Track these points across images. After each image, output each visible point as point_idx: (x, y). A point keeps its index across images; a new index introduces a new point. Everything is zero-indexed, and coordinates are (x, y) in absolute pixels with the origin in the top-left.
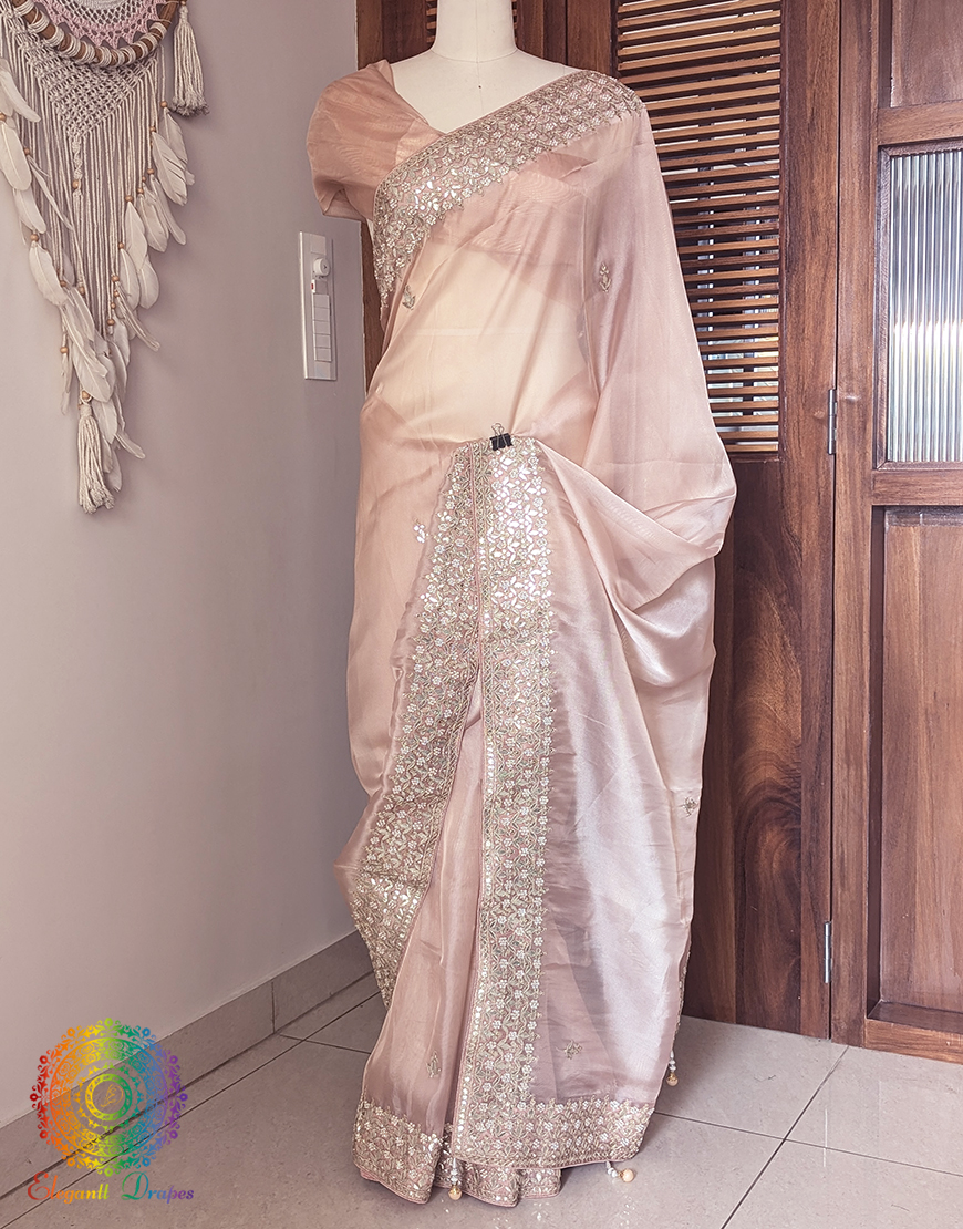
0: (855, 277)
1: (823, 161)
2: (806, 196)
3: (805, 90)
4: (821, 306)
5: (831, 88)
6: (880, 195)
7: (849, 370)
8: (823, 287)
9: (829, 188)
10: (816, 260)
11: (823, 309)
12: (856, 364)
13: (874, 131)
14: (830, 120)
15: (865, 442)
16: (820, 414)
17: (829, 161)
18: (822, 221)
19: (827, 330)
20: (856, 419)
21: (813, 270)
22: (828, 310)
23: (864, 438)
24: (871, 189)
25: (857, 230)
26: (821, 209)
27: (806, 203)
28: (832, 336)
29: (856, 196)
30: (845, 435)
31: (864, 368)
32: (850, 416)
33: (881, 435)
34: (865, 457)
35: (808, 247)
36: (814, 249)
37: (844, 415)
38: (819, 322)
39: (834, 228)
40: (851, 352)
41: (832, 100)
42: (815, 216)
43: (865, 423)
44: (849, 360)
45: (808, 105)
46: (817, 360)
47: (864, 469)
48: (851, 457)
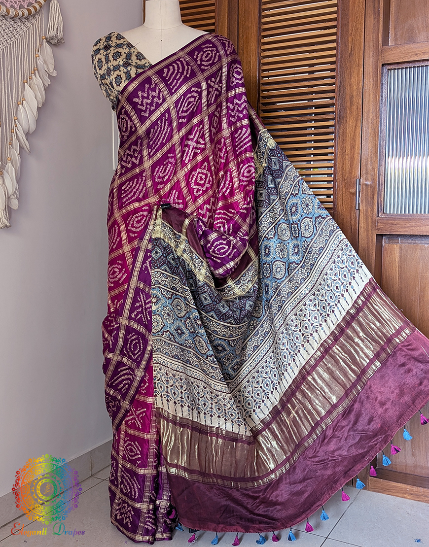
0: (370, 126)
1: (356, 71)
2: (348, 87)
3: (348, 38)
4: (354, 139)
5: (360, 37)
6: (382, 88)
7: (367, 170)
8: (355, 130)
9: (358, 84)
10: (352, 118)
11: (355, 141)
12: (370, 167)
13: (380, 57)
14: (360, 52)
15: (373, 204)
16: (353, 190)
17: (359, 71)
18: (355, 99)
19: (356, 151)
20: (370, 193)
21: (350, 123)
22: (357, 142)
23: (373, 202)
24: (378, 84)
25: (371, 104)
26: (354, 94)
27: (348, 91)
28: (359, 154)
29: (371, 87)
30: (364, 201)
31: (373, 169)
32: (367, 192)
33: (381, 201)
34: (373, 211)
35: (348, 112)
36: (351, 112)
37: (364, 191)
38: (353, 147)
39: (360, 102)
40: (368, 161)
41: (360, 42)
42: (352, 97)
43: (373, 195)
44: (367, 165)
45: (349, 45)
46: (351, 165)
47: (373, 216)
48: (367, 211)
